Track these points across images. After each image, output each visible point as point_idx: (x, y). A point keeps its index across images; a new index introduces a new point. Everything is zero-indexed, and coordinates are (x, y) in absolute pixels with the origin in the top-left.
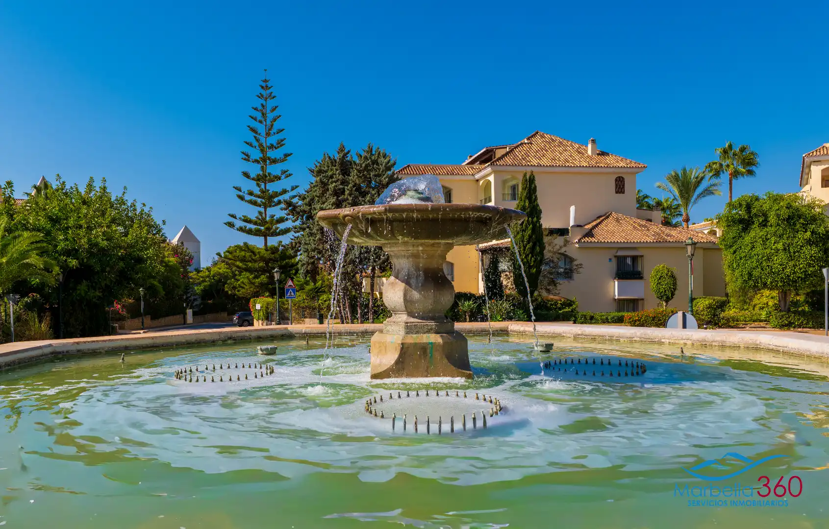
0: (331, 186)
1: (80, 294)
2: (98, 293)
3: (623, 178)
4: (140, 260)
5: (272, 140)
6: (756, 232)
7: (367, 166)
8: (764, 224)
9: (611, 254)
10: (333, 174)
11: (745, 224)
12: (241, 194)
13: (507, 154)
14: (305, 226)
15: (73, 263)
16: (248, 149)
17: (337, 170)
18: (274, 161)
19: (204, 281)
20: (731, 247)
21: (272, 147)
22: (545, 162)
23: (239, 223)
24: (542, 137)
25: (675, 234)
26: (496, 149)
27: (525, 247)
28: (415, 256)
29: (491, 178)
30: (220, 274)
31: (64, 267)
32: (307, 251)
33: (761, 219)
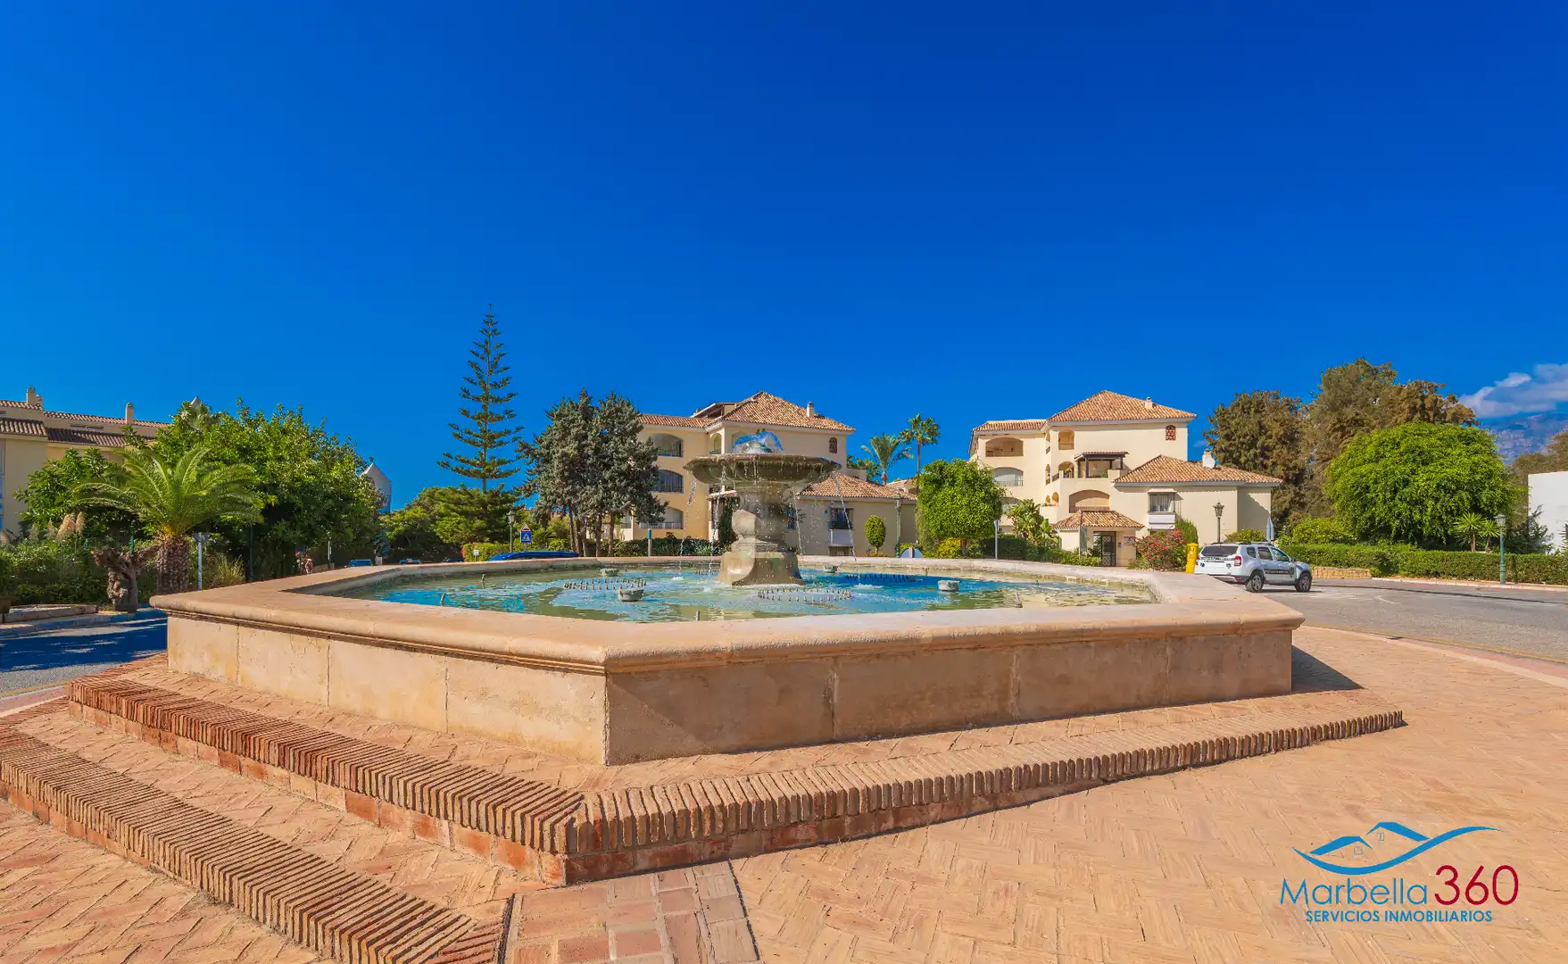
0: (574, 431)
2: (298, 533)
3: (836, 439)
4: (349, 499)
5: (498, 377)
6: (947, 491)
7: (610, 413)
8: (952, 484)
9: (823, 507)
10: (574, 419)
11: (938, 483)
12: (458, 432)
13: (736, 410)
14: (541, 469)
15: (273, 499)
16: (469, 386)
17: (578, 415)
18: (497, 400)
19: (397, 526)
20: (927, 502)
21: (495, 385)
22: (769, 420)
23: (454, 464)
24: (767, 397)
25: (879, 491)
26: (725, 404)
29: (722, 432)
30: (416, 519)
32: (544, 494)
33: (950, 480)
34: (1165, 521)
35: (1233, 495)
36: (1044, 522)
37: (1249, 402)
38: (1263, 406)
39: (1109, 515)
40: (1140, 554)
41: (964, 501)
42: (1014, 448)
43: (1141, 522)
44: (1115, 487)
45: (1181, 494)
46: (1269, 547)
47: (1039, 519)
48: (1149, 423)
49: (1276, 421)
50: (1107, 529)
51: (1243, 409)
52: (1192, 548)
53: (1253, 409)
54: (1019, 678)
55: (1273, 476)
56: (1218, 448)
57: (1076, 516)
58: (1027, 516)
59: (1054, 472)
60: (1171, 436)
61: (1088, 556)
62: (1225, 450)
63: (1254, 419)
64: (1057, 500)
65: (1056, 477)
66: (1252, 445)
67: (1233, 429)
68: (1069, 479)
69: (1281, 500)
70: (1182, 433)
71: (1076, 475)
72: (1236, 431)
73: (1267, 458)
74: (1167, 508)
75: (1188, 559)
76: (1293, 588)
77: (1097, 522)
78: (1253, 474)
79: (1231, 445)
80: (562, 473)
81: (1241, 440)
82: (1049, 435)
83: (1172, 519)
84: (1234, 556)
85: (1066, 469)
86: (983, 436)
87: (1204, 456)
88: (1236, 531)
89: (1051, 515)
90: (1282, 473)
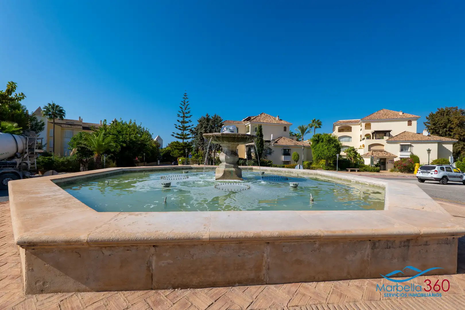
0: (204, 126)
1: (126, 154)
2: (131, 155)
3: (286, 127)
5: (187, 111)
6: (320, 144)
7: (214, 120)
8: (322, 142)
9: (282, 148)
10: (204, 122)
11: (318, 141)
12: (176, 126)
13: (254, 119)
14: (195, 137)
16: (179, 113)
17: (206, 121)
18: (187, 117)
20: (314, 147)
21: (186, 113)
22: (265, 121)
23: (175, 135)
24: (264, 114)
25: (299, 143)
26: (251, 117)
27: (258, 146)
28: (229, 147)
29: (250, 125)
30: (168, 150)
31: (122, 146)
32: (196, 144)
33: (322, 140)
34: (406, 155)
35: (436, 146)
36: (358, 154)
37: (444, 111)
38: (450, 113)
39: (383, 152)
40: (395, 167)
41: (326, 148)
42: (349, 129)
43: (396, 155)
44: (386, 142)
45: (413, 145)
46: (451, 167)
47: (356, 153)
48: (402, 119)
49: (456, 118)
50: (382, 157)
51: (441, 114)
52: (417, 165)
53: (445, 114)
54: (269, 260)
55: (454, 138)
56: (430, 128)
57: (370, 153)
58: (352, 152)
59: (363, 137)
60: (410, 124)
61: (374, 167)
62: (433, 129)
63: (446, 117)
64: (364, 147)
65: (364, 139)
66: (445, 127)
67: (436, 122)
68: (369, 140)
69: (457, 147)
70: (414, 123)
71: (371, 138)
72: (438, 122)
73: (452, 132)
74: (408, 149)
75: (415, 169)
76: (462, 183)
77: (378, 155)
78: (445, 138)
79: (436, 127)
80: (200, 138)
81: (440, 125)
82: (361, 125)
83: (409, 154)
84: (434, 170)
85: (368, 136)
86: (337, 125)
87: (424, 132)
88: (437, 159)
89: (361, 152)
90: (458, 137)
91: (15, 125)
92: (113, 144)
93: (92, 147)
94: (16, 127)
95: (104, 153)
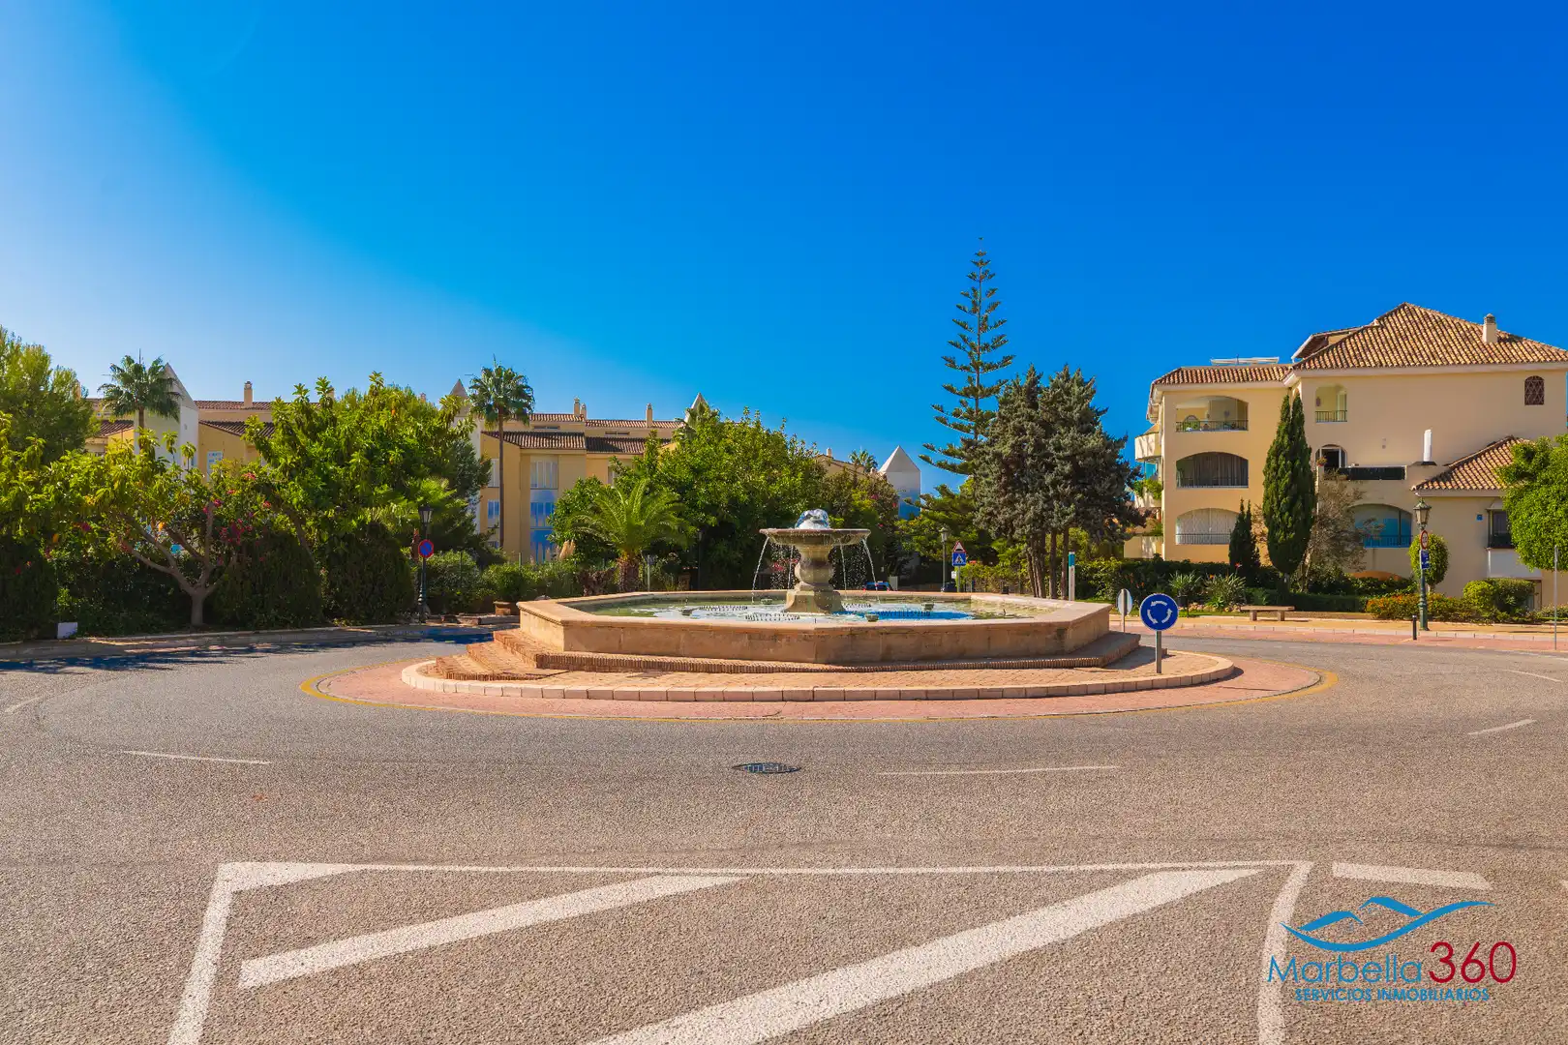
1: (719, 555)
3: (1541, 379)
5: (987, 337)
10: (1018, 407)
12: (943, 415)
13: (1330, 349)
15: (712, 520)
16: (953, 352)
21: (986, 347)
23: (938, 457)
24: (1410, 312)
26: (1329, 336)
27: (1279, 502)
29: (1300, 388)
31: (702, 526)
91: (444, 483)
92: (673, 523)
93: (610, 534)
94: (445, 491)
95: (645, 553)
